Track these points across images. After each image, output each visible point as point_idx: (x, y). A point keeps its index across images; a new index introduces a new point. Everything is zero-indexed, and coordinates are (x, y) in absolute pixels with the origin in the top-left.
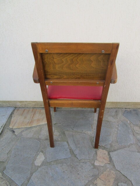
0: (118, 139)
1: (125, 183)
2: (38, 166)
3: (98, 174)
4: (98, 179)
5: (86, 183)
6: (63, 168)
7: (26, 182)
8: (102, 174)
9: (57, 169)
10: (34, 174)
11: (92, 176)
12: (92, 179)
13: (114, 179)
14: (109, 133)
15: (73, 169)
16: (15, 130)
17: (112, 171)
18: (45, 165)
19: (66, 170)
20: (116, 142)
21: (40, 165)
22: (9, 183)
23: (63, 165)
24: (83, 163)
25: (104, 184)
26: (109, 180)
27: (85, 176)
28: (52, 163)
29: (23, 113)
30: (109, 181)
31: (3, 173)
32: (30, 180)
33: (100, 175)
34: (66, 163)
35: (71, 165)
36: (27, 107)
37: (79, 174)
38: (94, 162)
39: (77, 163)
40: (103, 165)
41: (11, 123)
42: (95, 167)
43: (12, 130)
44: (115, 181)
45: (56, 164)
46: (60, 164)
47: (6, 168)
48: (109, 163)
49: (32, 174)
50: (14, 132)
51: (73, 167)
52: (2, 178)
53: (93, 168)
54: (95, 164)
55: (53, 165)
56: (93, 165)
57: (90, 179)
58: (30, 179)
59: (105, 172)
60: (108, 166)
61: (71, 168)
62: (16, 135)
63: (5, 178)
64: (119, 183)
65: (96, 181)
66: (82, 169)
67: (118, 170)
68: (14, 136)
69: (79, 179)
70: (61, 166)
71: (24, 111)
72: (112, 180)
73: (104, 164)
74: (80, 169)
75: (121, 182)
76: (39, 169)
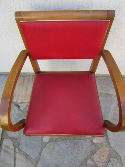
0: (116, 117)
1: (116, 158)
2: (46, 142)
3: (95, 150)
4: (95, 154)
5: (85, 157)
6: (67, 145)
7: (39, 156)
8: (99, 151)
9: (62, 145)
10: (44, 150)
11: (91, 151)
12: (90, 155)
13: (108, 155)
14: (109, 110)
15: (75, 146)
16: (20, 105)
17: (107, 148)
18: (51, 142)
19: (70, 146)
20: (114, 120)
21: (47, 141)
22: (25, 156)
23: (66, 142)
24: (84, 140)
25: (99, 159)
26: (103, 155)
27: (84, 152)
28: (58, 140)
29: (23, 83)
30: (104, 157)
31: (19, 148)
32: (41, 155)
33: (97, 151)
34: (68, 140)
35: (73, 142)
36: (26, 75)
37: (79, 150)
38: (93, 139)
39: (78, 140)
40: (100, 143)
41: (14, 96)
42: (93, 144)
43: (17, 104)
44: (108, 156)
45: (61, 141)
46: (64, 141)
47: (21, 144)
48: (106, 141)
49: (42, 149)
50: (19, 107)
51: (75, 143)
52: (19, 153)
53: (91, 145)
54: (94, 142)
55: (59, 141)
56: (92, 141)
57: (89, 154)
58: (41, 153)
59: (101, 149)
60: (104, 143)
61: (73, 145)
62: (21, 111)
63: (21, 153)
64: (111, 158)
65: (93, 156)
66: (83, 145)
67: (112, 147)
68: (20, 112)
69: (80, 154)
70: (65, 143)
71: (24, 80)
72: (106, 156)
73: (101, 141)
74: (81, 145)
75: (113, 157)
76: (47, 145)
